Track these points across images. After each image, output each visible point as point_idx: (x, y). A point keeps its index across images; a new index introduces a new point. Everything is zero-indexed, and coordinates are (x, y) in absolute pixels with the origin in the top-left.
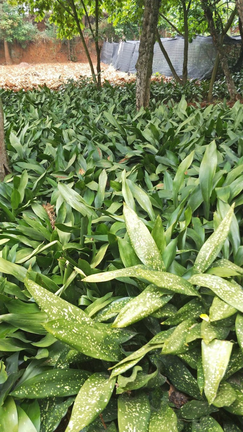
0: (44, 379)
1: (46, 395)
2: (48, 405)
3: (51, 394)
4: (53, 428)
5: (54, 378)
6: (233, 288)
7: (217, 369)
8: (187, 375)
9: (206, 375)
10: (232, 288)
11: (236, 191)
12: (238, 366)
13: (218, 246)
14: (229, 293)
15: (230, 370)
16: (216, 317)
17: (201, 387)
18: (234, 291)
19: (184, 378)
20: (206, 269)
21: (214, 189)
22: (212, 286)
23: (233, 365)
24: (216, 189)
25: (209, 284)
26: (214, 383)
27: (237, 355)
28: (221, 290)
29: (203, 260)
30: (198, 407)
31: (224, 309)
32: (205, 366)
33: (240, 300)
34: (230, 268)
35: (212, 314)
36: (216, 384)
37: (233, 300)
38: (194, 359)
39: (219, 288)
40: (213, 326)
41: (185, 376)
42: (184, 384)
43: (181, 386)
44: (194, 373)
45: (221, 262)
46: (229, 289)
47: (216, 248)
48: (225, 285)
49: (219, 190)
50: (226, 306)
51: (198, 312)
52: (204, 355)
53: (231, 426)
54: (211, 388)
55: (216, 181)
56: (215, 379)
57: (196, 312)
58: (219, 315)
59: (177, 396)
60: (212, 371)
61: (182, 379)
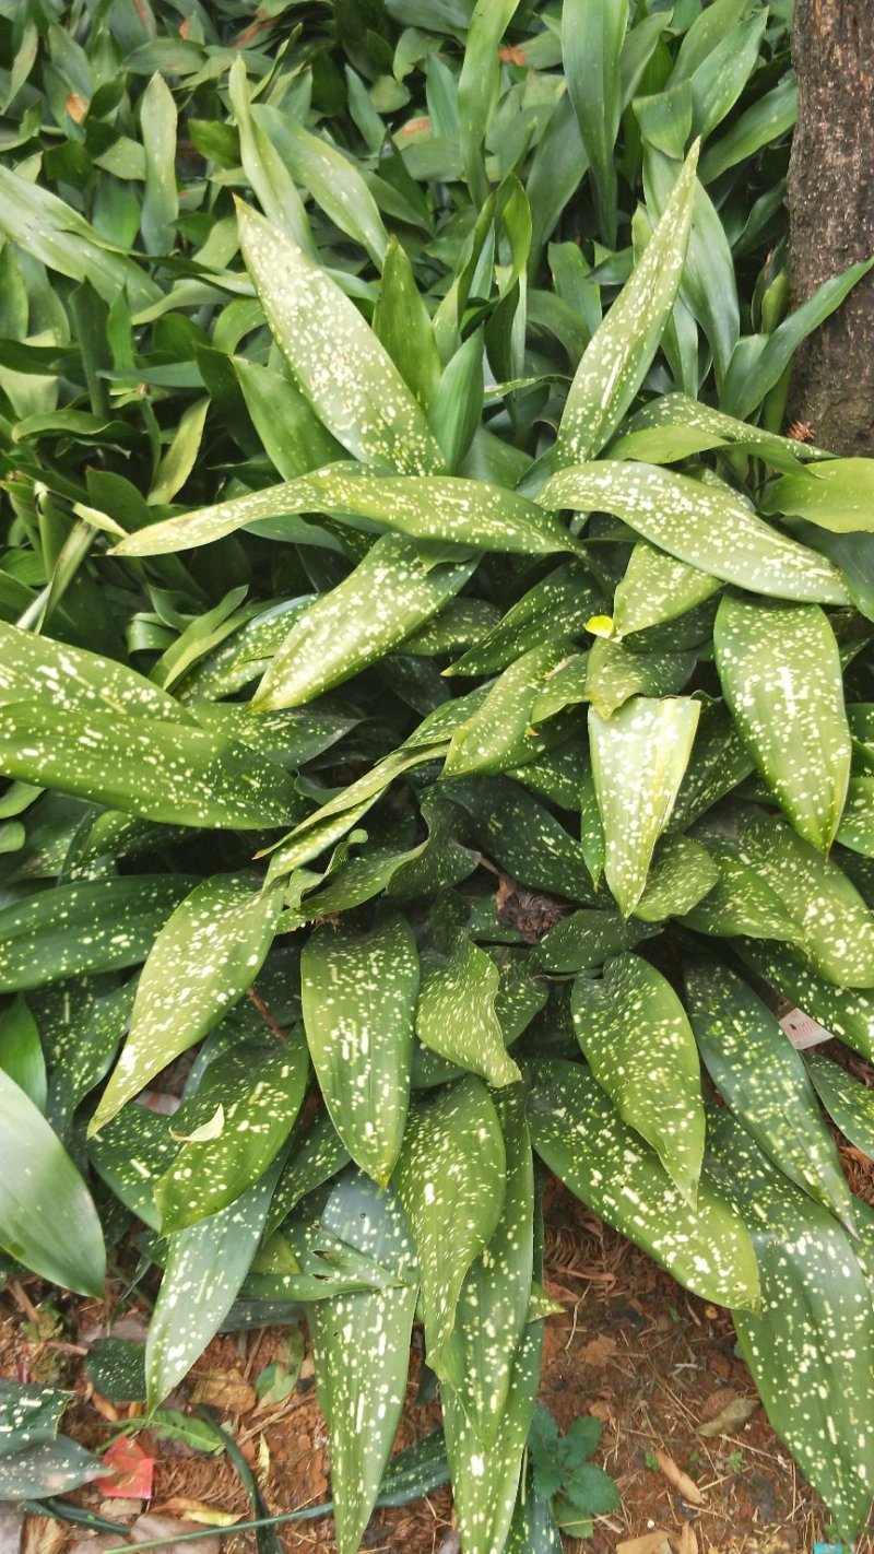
0: (23, 925)
1: (45, 974)
2: (67, 1005)
3: (63, 968)
4: (96, 1074)
5: (64, 915)
6: (704, 502)
7: (646, 798)
8: (548, 835)
9: (609, 823)
10: (700, 502)
11: (718, 103)
12: (726, 779)
13: (643, 339)
14: (688, 522)
15: (699, 794)
16: (638, 619)
17: (596, 867)
18: (708, 513)
19: (542, 845)
20: (603, 442)
21: (630, 105)
22: (626, 504)
23: (709, 777)
24: (638, 104)
25: (614, 497)
26: (637, 845)
27: (724, 742)
28: (659, 515)
29: (592, 411)
30: (596, 931)
31: (672, 586)
32: (604, 793)
33: (733, 543)
34: (697, 426)
35: (623, 607)
36: (645, 847)
37: (704, 544)
38: (567, 777)
39: (649, 505)
40: (633, 653)
41: (545, 838)
42: (543, 864)
43: (532, 872)
44: (572, 823)
45: (661, 406)
46: (689, 506)
47: (637, 349)
48: (676, 493)
49: (649, 106)
50: (678, 571)
51: (578, 613)
52: (599, 758)
53: (712, 973)
54: (628, 862)
55: (636, 65)
56: (640, 834)
57: (571, 613)
58: (650, 609)
59: (524, 906)
60: (631, 807)
61: (534, 849)
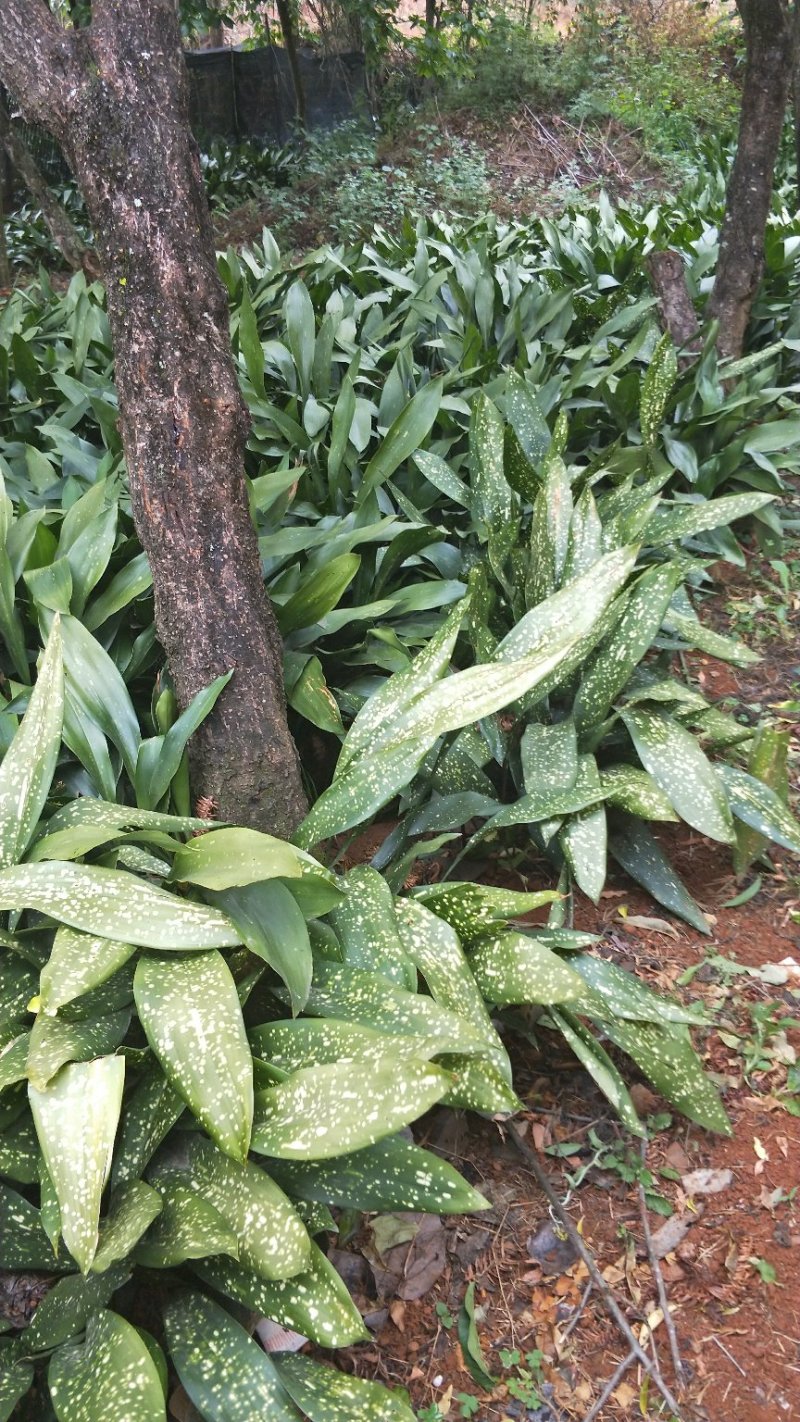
6: (112, 884)
7: (88, 1156)
8: (17, 1213)
9: (60, 1190)
10: (108, 884)
11: (92, 571)
12: (168, 1116)
14: (99, 902)
15: (150, 1136)
16: (63, 994)
17: (55, 1233)
18: (116, 892)
19: (14, 1224)
20: (23, 847)
21: (21, 578)
22: (43, 897)
23: (155, 1117)
24: (27, 576)
25: (33, 893)
26: (87, 1201)
27: (162, 1084)
28: (73, 902)
29: (11, 823)
31: (91, 960)
32: (53, 1160)
33: (140, 913)
34: (104, 821)
35: (48, 987)
36: (93, 1201)
37: (115, 919)
38: (25, 1153)
39: (64, 895)
40: (70, 1023)
41: (14, 1217)
42: (19, 1243)
43: (11, 1254)
44: (32, 1193)
45: (72, 810)
46: (99, 890)
48: (86, 880)
49: (37, 578)
50: (96, 945)
51: (21, 996)
52: (44, 1128)
54: (82, 1221)
55: (22, 549)
56: (88, 1191)
57: (14, 998)
58: (74, 983)
60: (76, 1167)
61: (7, 1230)
